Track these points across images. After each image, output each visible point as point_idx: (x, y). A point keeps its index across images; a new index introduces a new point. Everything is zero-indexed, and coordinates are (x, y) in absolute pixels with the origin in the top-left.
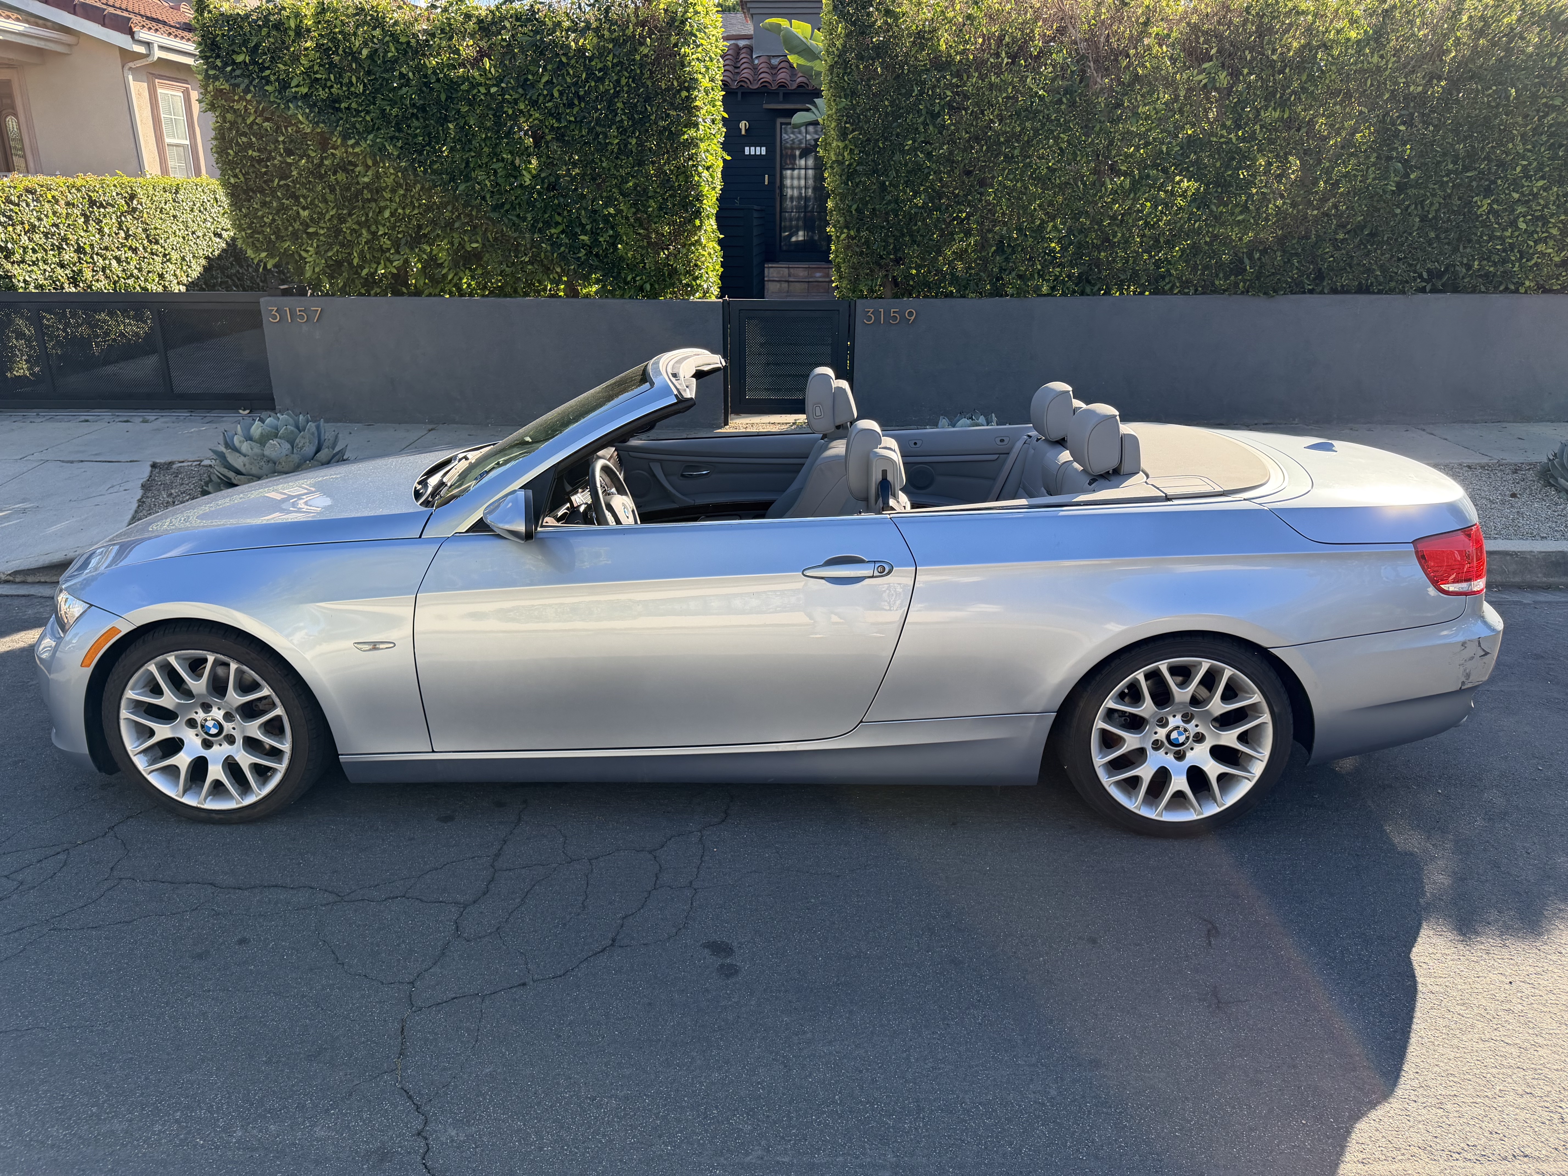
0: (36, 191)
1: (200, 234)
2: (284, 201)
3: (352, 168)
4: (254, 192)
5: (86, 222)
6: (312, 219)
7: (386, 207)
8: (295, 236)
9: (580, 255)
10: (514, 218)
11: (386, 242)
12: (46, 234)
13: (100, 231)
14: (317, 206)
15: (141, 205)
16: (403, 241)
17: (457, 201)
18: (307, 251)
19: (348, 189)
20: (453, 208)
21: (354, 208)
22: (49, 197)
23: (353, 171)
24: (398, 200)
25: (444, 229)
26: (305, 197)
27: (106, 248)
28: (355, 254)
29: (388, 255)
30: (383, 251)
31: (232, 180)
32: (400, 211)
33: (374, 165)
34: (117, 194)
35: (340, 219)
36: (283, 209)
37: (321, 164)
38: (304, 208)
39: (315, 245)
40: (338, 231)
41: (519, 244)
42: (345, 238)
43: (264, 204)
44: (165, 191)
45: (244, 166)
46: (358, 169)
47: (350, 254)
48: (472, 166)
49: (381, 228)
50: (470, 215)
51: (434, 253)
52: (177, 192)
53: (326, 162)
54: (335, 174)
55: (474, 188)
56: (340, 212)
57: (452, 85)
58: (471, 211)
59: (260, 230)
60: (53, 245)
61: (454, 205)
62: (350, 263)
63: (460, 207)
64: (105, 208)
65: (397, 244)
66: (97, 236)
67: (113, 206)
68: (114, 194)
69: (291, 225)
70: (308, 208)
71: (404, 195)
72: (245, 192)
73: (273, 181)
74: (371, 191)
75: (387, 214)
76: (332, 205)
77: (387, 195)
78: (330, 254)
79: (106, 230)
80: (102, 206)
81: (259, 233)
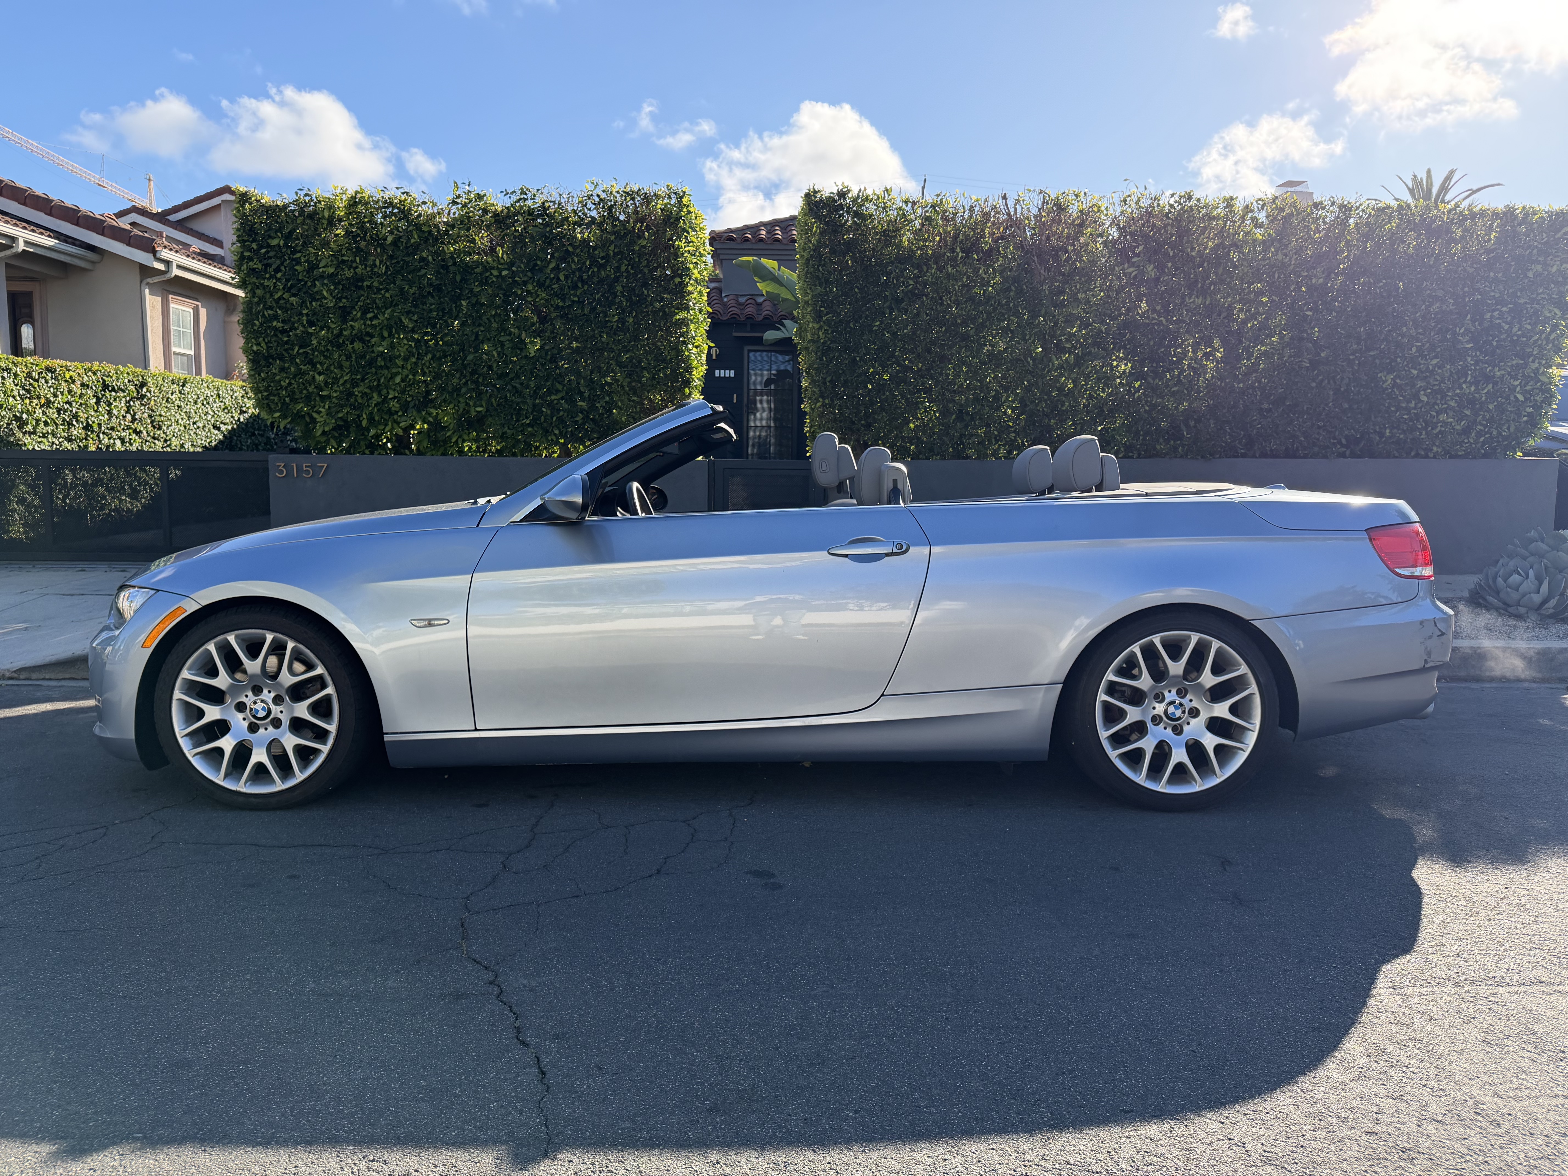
0: (55, 370)
1: (201, 425)
2: (302, 367)
3: (368, 338)
4: (273, 359)
5: (98, 402)
6: (326, 383)
7: (398, 373)
8: (308, 398)
9: (577, 419)
10: (518, 386)
11: (394, 405)
12: (59, 411)
13: (110, 413)
14: (332, 372)
15: (150, 392)
16: (412, 404)
17: (465, 369)
18: (319, 413)
19: (363, 357)
20: (461, 375)
21: (368, 373)
22: (67, 376)
23: (369, 341)
24: (409, 367)
25: (451, 394)
26: (322, 364)
27: (112, 429)
28: (364, 416)
29: (395, 417)
30: (390, 413)
31: (255, 348)
32: (411, 377)
33: (389, 336)
34: (129, 381)
35: (352, 384)
36: (300, 373)
37: (340, 334)
38: (320, 374)
39: (327, 407)
40: (350, 394)
41: (520, 409)
42: (356, 400)
43: (282, 369)
44: (173, 383)
45: (267, 335)
46: (373, 340)
47: (359, 416)
48: (481, 338)
49: (391, 392)
50: (476, 382)
51: (440, 417)
52: (183, 386)
53: (345, 333)
54: (352, 343)
55: (481, 358)
56: (354, 377)
57: (467, 269)
58: (478, 378)
59: (276, 392)
60: (64, 420)
61: (462, 373)
62: (359, 426)
63: (468, 375)
64: (116, 392)
65: (405, 407)
66: (106, 416)
67: (124, 391)
68: (126, 381)
69: (306, 389)
70: (323, 373)
71: (415, 363)
72: (266, 358)
73: (293, 350)
74: (384, 359)
75: (398, 379)
76: (347, 371)
77: (399, 362)
78: (340, 415)
79: (115, 412)
80: (113, 390)
81: (275, 395)
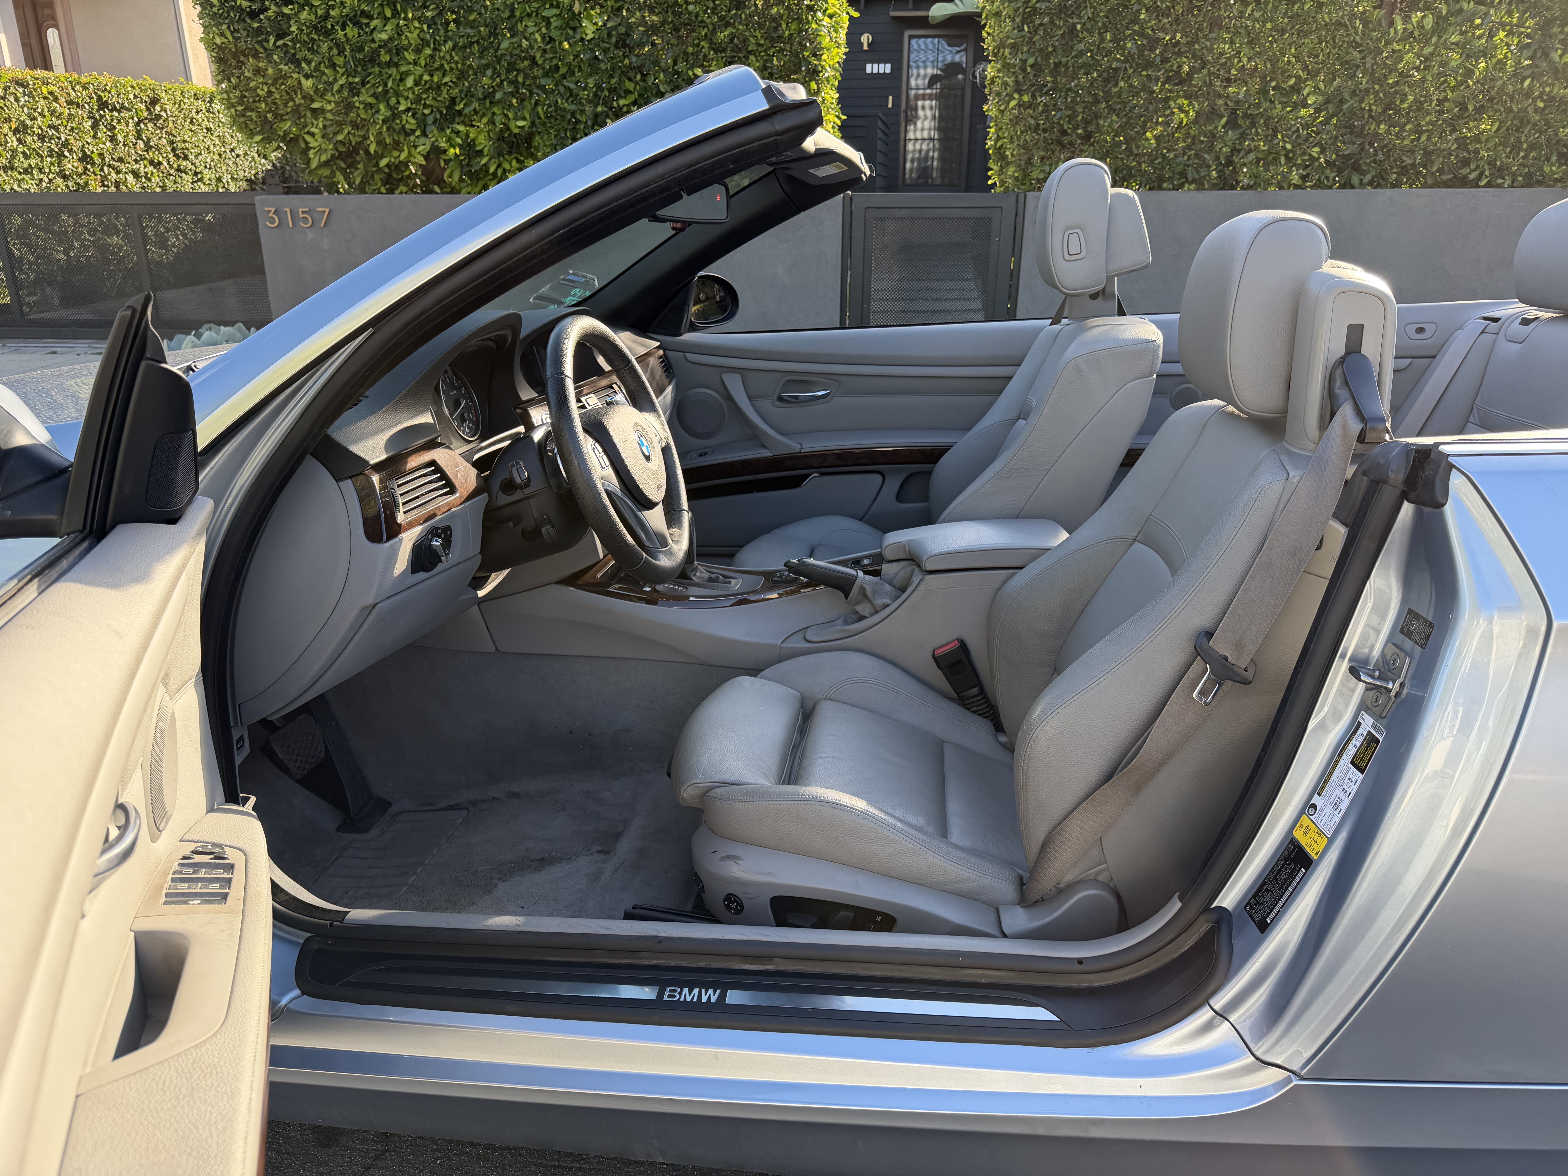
2: (281, 66)
3: (365, 21)
4: (245, 56)
5: (95, 126)
6: (317, 90)
7: (408, 73)
8: (297, 112)
10: (572, 86)
11: (410, 122)
12: (42, 138)
13: (113, 139)
14: (323, 73)
15: (166, 111)
16: (430, 120)
17: (499, 63)
18: (313, 135)
19: (361, 49)
20: (494, 72)
21: (370, 74)
22: (45, 91)
23: (368, 25)
24: (423, 64)
25: (482, 100)
26: (309, 63)
27: (121, 160)
28: (372, 138)
29: (412, 138)
30: (408, 134)
31: (218, 40)
32: (426, 77)
33: (393, 16)
34: (135, 97)
35: (351, 90)
36: (280, 78)
37: (326, 17)
38: (307, 77)
39: (321, 125)
40: (350, 107)
41: (578, 121)
42: (358, 115)
43: (258, 71)
44: (197, 99)
45: (232, 22)
46: (374, 23)
47: (365, 138)
48: (518, 14)
49: (402, 101)
50: (514, 82)
51: (472, 135)
52: (211, 101)
53: (332, 13)
54: (343, 29)
55: (520, 45)
56: (351, 79)
58: (516, 76)
59: (253, 106)
61: (495, 69)
62: (367, 152)
63: (503, 72)
65: (423, 124)
66: (108, 144)
67: (129, 110)
68: (131, 96)
69: (292, 99)
70: (312, 76)
71: (432, 57)
72: (235, 56)
73: (268, 41)
74: (389, 51)
75: (410, 82)
76: (341, 71)
77: (410, 56)
78: (340, 137)
79: (120, 138)
80: (114, 109)
81: (252, 110)
